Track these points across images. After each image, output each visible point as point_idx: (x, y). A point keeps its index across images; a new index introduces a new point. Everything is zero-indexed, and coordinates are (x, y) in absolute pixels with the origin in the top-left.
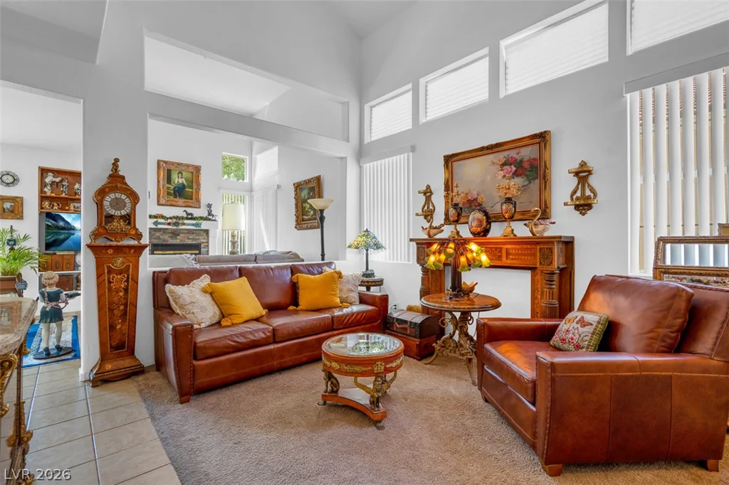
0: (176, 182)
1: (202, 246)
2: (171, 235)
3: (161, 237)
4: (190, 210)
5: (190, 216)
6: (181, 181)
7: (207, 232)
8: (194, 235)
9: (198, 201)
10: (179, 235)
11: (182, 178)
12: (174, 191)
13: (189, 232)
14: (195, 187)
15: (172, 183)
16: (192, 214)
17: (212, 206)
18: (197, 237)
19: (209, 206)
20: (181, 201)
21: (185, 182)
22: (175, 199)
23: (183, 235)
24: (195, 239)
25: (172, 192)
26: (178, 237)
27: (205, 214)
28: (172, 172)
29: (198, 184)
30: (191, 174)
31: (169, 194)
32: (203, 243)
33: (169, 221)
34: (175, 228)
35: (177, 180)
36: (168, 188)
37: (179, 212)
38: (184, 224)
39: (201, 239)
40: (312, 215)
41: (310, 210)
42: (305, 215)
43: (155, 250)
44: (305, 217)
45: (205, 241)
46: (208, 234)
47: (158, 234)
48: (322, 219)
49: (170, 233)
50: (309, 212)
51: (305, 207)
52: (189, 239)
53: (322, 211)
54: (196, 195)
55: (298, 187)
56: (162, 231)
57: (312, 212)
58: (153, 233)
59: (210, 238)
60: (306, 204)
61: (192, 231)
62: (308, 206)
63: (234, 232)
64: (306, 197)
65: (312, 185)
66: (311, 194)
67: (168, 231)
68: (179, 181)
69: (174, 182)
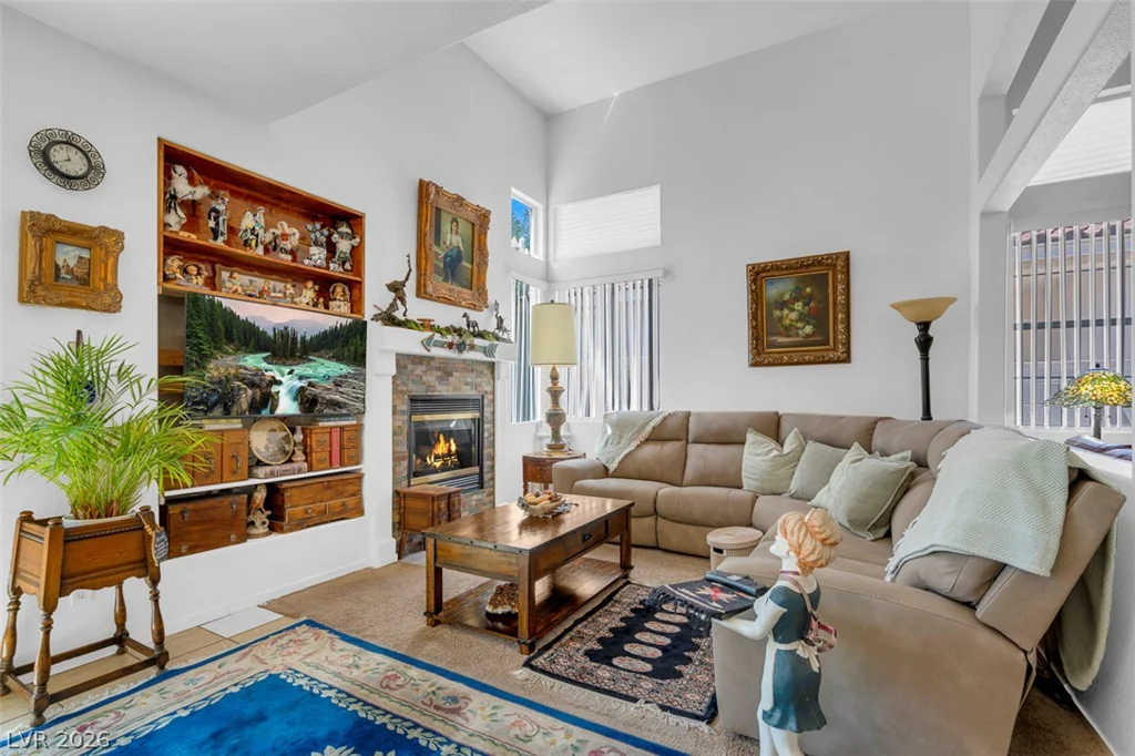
0: (448, 243)
1: (486, 401)
2: (441, 373)
3: (424, 378)
5: (472, 329)
6: (454, 242)
7: (493, 367)
8: (474, 375)
9: (482, 292)
10: (450, 374)
11: (457, 233)
12: (445, 263)
13: (473, 366)
14: (476, 260)
15: (442, 243)
16: (475, 324)
18: (478, 380)
21: (461, 245)
22: (447, 285)
23: (459, 375)
25: (442, 266)
26: (451, 379)
28: (443, 215)
29: (484, 254)
30: (470, 226)
32: (486, 393)
33: (449, 338)
34: (456, 355)
38: (472, 347)
39: (484, 384)
40: (808, 336)
41: (799, 325)
42: (780, 334)
43: (413, 412)
44: (780, 339)
45: (489, 389)
46: (493, 372)
47: (419, 370)
48: (925, 343)
49: (438, 369)
50: (798, 328)
51: (781, 319)
52: (467, 384)
53: (924, 326)
54: (479, 279)
55: (759, 275)
56: (425, 363)
57: (808, 329)
58: (410, 367)
59: (498, 383)
60: (786, 312)
61: (471, 366)
62: (794, 316)
63: (554, 369)
64: (787, 297)
65: (815, 271)
66: (808, 290)
67: (433, 364)
68: (453, 239)
69: (445, 243)
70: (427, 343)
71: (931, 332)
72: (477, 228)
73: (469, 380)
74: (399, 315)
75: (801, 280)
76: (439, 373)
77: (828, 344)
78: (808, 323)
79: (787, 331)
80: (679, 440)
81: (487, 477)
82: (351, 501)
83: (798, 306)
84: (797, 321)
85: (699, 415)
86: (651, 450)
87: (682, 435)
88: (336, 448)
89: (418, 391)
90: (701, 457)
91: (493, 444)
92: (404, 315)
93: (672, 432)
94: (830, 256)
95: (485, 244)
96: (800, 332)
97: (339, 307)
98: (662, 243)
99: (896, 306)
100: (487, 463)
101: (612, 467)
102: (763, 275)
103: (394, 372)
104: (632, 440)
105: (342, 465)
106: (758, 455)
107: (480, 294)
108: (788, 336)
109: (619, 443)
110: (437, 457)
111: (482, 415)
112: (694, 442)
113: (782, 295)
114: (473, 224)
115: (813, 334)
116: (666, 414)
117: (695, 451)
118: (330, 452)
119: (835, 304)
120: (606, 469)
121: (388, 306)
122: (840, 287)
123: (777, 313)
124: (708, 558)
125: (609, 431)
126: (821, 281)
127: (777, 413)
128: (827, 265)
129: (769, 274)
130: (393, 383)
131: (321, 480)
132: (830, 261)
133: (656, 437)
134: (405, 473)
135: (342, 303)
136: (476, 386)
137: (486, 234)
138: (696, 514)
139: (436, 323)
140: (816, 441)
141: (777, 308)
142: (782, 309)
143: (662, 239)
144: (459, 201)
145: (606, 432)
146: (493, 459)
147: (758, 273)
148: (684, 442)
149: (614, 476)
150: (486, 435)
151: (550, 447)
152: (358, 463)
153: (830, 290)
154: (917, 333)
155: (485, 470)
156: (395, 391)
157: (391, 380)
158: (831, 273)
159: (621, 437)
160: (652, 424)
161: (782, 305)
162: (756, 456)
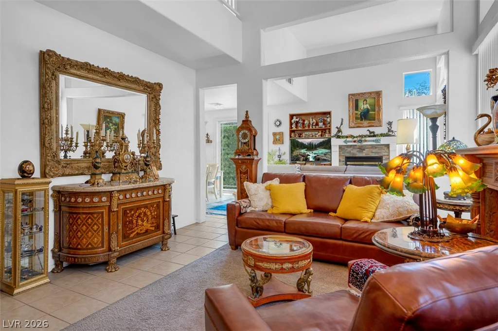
0: (362, 108)
1: (384, 158)
2: (358, 150)
3: (352, 152)
4: (372, 129)
5: (372, 134)
6: (365, 106)
7: (388, 146)
8: (377, 149)
9: (380, 121)
10: (364, 150)
11: (366, 104)
12: (361, 115)
13: (373, 147)
14: (377, 110)
15: (359, 109)
16: (373, 132)
17: (393, 124)
18: (379, 151)
19: (390, 124)
20: (365, 123)
21: (369, 107)
22: (361, 122)
23: (367, 150)
24: (378, 153)
25: (359, 116)
26: (364, 151)
27: (385, 131)
29: (379, 106)
31: (357, 118)
32: (384, 155)
33: (355, 139)
34: (359, 144)
35: (363, 106)
36: (356, 114)
37: (364, 131)
38: (366, 141)
39: (383, 152)
43: (347, 161)
45: (386, 154)
46: (389, 148)
47: (349, 149)
49: (358, 148)
54: (378, 116)
58: (346, 149)
59: (391, 152)
63: (408, 145)
70: (345, 142)
72: (376, 99)
73: (374, 151)
74: (339, 135)
89: (349, 155)
103: (339, 150)
107: (378, 121)
157: (338, 152)
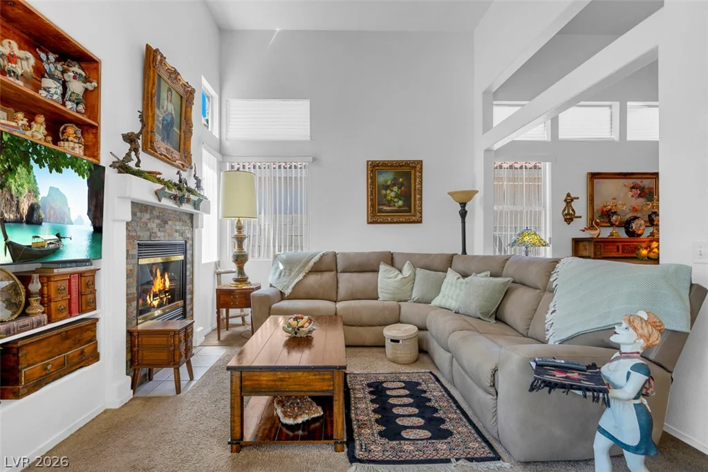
0: (166, 108)
1: (188, 246)
6: (169, 108)
7: (191, 218)
9: (189, 158)
11: (171, 101)
12: (163, 125)
16: (186, 181)
18: (183, 228)
22: (163, 144)
25: (161, 127)
28: (163, 82)
29: (190, 123)
30: (179, 98)
32: (189, 239)
35: (166, 104)
36: (157, 117)
39: (187, 231)
40: (400, 207)
41: (396, 200)
42: (384, 205)
43: (140, 256)
44: (385, 208)
45: (189, 235)
46: (192, 222)
47: (146, 217)
48: (463, 214)
49: (158, 217)
50: (395, 202)
51: (386, 196)
52: (176, 231)
53: (463, 205)
54: (185, 144)
55: (375, 168)
56: (149, 211)
57: (401, 203)
58: (139, 214)
59: (196, 231)
60: (388, 192)
61: (179, 216)
62: (393, 194)
63: (239, 221)
64: (389, 183)
65: (406, 169)
66: (401, 180)
67: (156, 213)
68: (168, 106)
69: (163, 108)
70: (159, 195)
71: (467, 208)
72: (184, 101)
73: (178, 228)
74: (132, 164)
75: (397, 173)
76: (157, 221)
77: (410, 212)
78: (400, 199)
79: (389, 203)
80: (332, 271)
81: (188, 308)
82: (87, 348)
83: (395, 189)
84: (394, 198)
85: (344, 254)
86: (313, 279)
87: (334, 268)
88: (75, 295)
89: (144, 237)
90: (347, 281)
91: (192, 282)
92: (138, 165)
93: (326, 265)
94: (414, 162)
95: (190, 117)
96: (396, 204)
97: (73, 148)
98: (311, 139)
99: (451, 194)
100: (188, 297)
101: (288, 292)
102: (377, 168)
103: (129, 219)
104: (299, 272)
105: (81, 311)
106: (390, 278)
107: (185, 157)
108: (390, 206)
109: (290, 274)
110: (155, 295)
111: (185, 257)
112: (342, 272)
113: (386, 182)
114: (181, 97)
115: (403, 206)
116: (321, 254)
117: (343, 278)
118: (70, 300)
119: (415, 190)
120: (282, 293)
121: (124, 156)
122: (418, 180)
123: (384, 192)
124: (384, 346)
125: (281, 267)
126: (407, 175)
127: (390, 252)
128: (412, 166)
129: (380, 168)
130: (127, 228)
131: (60, 331)
132: (413, 165)
133: (316, 270)
134: (135, 312)
135: (77, 145)
136: (182, 234)
137: (191, 108)
138: (365, 319)
139: (162, 177)
140: (421, 268)
141: (383, 189)
142: (386, 190)
143: (311, 137)
144: (174, 74)
145: (278, 267)
146: (192, 293)
147: (374, 167)
148: (334, 272)
149: (290, 298)
150: (188, 273)
151: (236, 280)
152: (95, 309)
153: (412, 181)
154: (460, 209)
155: (188, 302)
156: (129, 237)
157: (125, 225)
158: (413, 172)
159: (291, 270)
160: (314, 260)
161: (387, 187)
162: (387, 279)
